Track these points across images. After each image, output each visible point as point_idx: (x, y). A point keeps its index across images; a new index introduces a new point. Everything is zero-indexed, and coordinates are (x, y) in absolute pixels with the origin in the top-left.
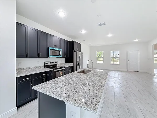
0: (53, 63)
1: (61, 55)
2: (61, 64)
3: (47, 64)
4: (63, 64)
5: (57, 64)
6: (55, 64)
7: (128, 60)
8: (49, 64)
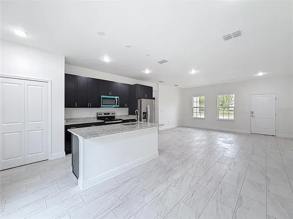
0: (109, 114)
1: (117, 105)
2: (120, 116)
3: (100, 116)
4: (124, 116)
5: (114, 117)
6: (111, 115)
7: (252, 113)
8: (103, 115)
